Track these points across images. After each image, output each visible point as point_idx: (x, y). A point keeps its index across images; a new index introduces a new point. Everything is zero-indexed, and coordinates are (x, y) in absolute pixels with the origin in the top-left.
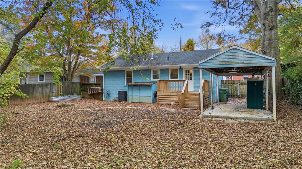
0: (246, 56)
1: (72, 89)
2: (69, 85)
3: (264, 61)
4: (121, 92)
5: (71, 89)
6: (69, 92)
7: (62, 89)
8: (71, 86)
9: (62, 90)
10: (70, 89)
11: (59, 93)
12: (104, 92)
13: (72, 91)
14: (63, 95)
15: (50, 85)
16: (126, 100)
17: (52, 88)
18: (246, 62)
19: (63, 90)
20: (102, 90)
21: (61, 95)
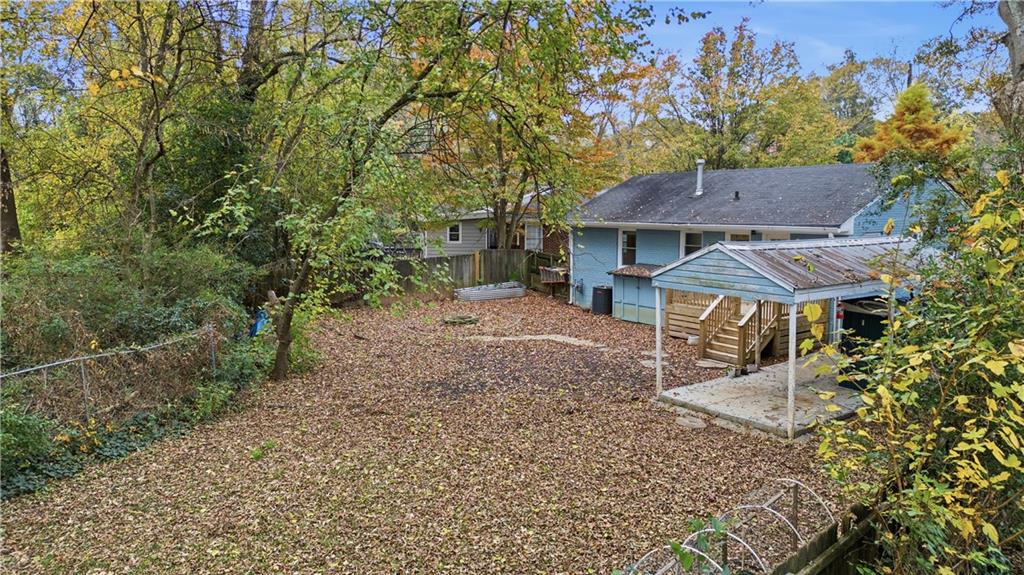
0: (741, 272)
1: (509, 267)
2: (501, 259)
3: (771, 290)
4: (600, 290)
5: (507, 267)
6: (501, 274)
7: (482, 268)
8: (505, 259)
9: (482, 272)
10: (504, 267)
11: (477, 278)
12: (572, 281)
13: (510, 273)
14: (486, 283)
15: (457, 260)
16: (609, 311)
17: (462, 267)
18: (738, 286)
19: (485, 270)
20: (567, 276)
21: (480, 284)
